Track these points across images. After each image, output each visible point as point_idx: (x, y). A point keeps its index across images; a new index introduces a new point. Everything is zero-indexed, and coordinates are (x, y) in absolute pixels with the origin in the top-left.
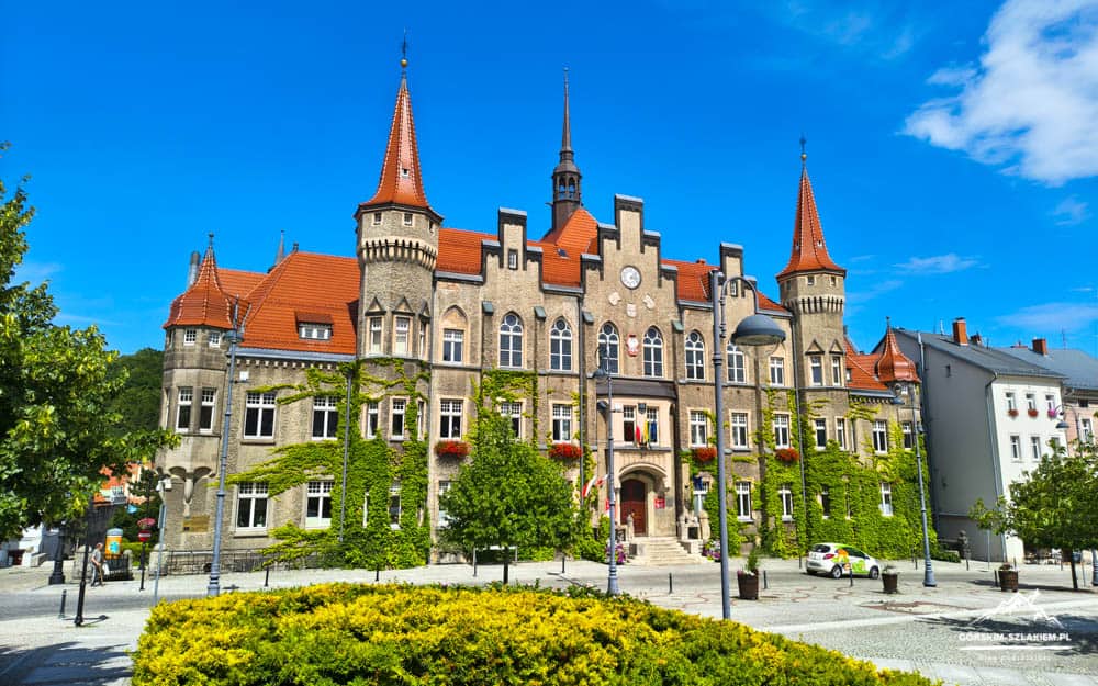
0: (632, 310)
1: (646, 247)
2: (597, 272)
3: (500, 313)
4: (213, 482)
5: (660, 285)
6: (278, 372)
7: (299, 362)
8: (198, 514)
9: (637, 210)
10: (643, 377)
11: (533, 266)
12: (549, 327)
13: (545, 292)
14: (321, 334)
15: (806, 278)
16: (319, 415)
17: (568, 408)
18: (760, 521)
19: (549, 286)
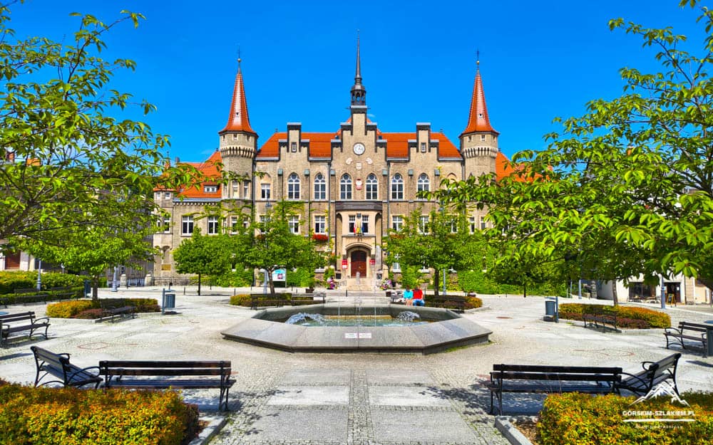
0: (359, 166)
1: (368, 132)
2: (339, 148)
3: (287, 174)
4: (171, 251)
5: (376, 151)
6: (193, 207)
7: (201, 203)
8: (167, 264)
9: (363, 113)
10: (365, 199)
11: (305, 150)
12: (312, 178)
13: (310, 161)
14: (213, 190)
15: (468, 137)
16: (211, 225)
17: (323, 217)
18: (434, 272)
19: (313, 157)
